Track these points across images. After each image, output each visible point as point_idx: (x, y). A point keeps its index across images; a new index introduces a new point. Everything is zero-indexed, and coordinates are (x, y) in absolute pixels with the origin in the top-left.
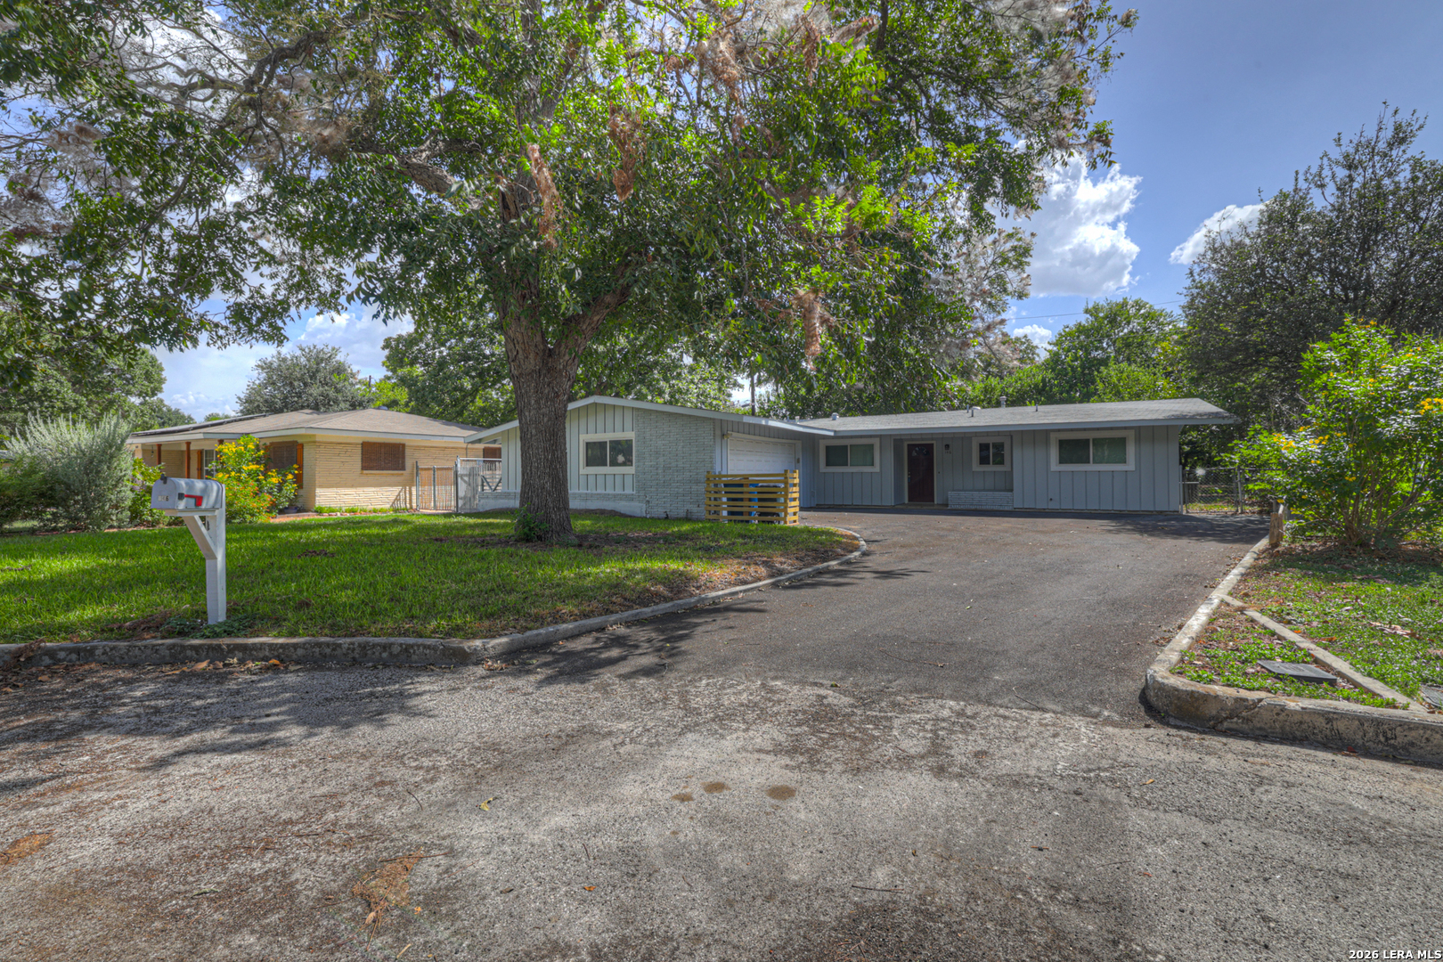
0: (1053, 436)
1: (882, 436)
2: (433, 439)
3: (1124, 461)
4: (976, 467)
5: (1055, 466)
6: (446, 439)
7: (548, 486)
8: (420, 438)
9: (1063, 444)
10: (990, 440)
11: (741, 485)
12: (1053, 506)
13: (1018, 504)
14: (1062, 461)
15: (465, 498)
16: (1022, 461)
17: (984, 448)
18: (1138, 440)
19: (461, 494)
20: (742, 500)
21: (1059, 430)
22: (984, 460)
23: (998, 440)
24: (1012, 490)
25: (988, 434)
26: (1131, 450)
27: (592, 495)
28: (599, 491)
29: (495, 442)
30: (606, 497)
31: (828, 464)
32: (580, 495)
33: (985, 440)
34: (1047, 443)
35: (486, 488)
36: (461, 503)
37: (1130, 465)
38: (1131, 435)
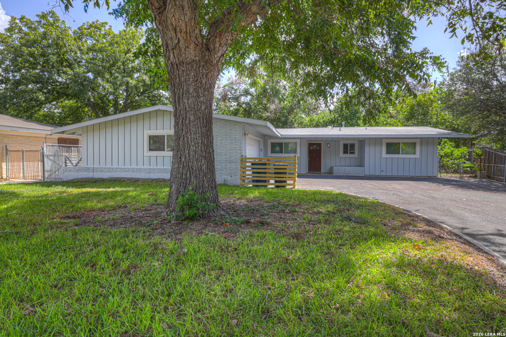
0: (384, 140)
1: (301, 139)
2: (20, 130)
3: (415, 153)
4: (342, 155)
5: (384, 155)
6: (31, 131)
8: (9, 129)
9: (389, 145)
10: (349, 142)
12: (383, 174)
13: (367, 173)
14: (388, 152)
15: (50, 171)
16: (370, 152)
17: (345, 146)
18: (421, 144)
19: (47, 168)
20: (265, 173)
21: (387, 138)
22: (345, 152)
23: (352, 142)
24: (364, 166)
25: (348, 139)
26: (418, 148)
27: (154, 169)
28: (158, 167)
29: (74, 133)
31: (272, 152)
32: (145, 169)
33: (346, 142)
34: (381, 144)
35: (69, 164)
36: (46, 175)
37: (417, 155)
38: (418, 141)
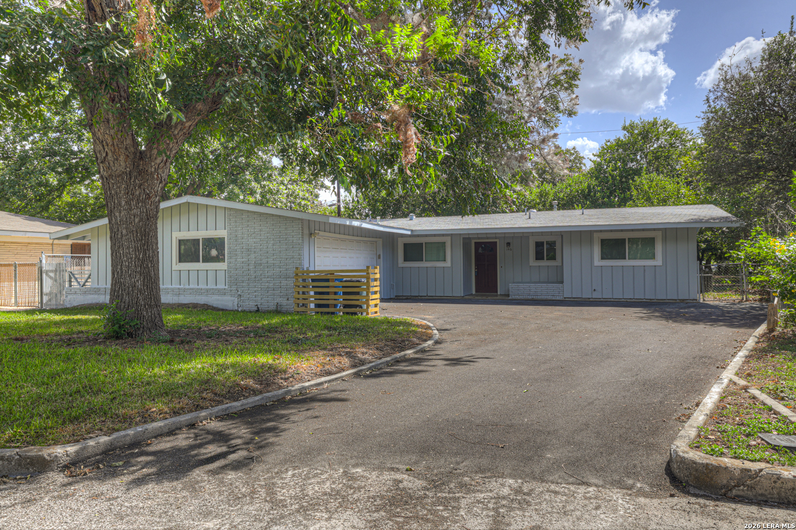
0: (595, 235)
3: (653, 257)
4: (533, 262)
5: (598, 262)
6: (29, 235)
7: (139, 284)
9: (604, 243)
10: (544, 239)
11: (327, 280)
12: (596, 295)
13: (567, 294)
14: (603, 257)
15: (50, 293)
16: (570, 257)
17: (539, 245)
18: (665, 239)
19: (46, 290)
20: (328, 293)
21: (601, 231)
22: (539, 256)
23: (550, 239)
24: (562, 282)
25: (542, 234)
26: (659, 248)
27: (185, 290)
28: (191, 286)
30: (198, 292)
31: (407, 260)
32: (173, 290)
33: (540, 239)
34: (591, 242)
35: (74, 283)
36: (45, 299)
37: (658, 261)
38: (659, 236)
